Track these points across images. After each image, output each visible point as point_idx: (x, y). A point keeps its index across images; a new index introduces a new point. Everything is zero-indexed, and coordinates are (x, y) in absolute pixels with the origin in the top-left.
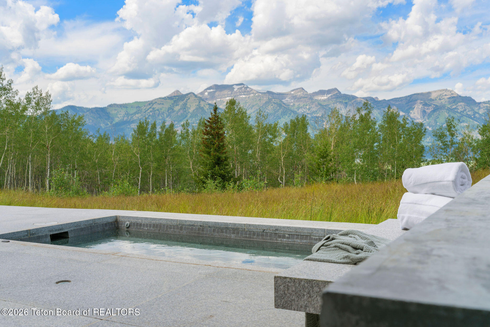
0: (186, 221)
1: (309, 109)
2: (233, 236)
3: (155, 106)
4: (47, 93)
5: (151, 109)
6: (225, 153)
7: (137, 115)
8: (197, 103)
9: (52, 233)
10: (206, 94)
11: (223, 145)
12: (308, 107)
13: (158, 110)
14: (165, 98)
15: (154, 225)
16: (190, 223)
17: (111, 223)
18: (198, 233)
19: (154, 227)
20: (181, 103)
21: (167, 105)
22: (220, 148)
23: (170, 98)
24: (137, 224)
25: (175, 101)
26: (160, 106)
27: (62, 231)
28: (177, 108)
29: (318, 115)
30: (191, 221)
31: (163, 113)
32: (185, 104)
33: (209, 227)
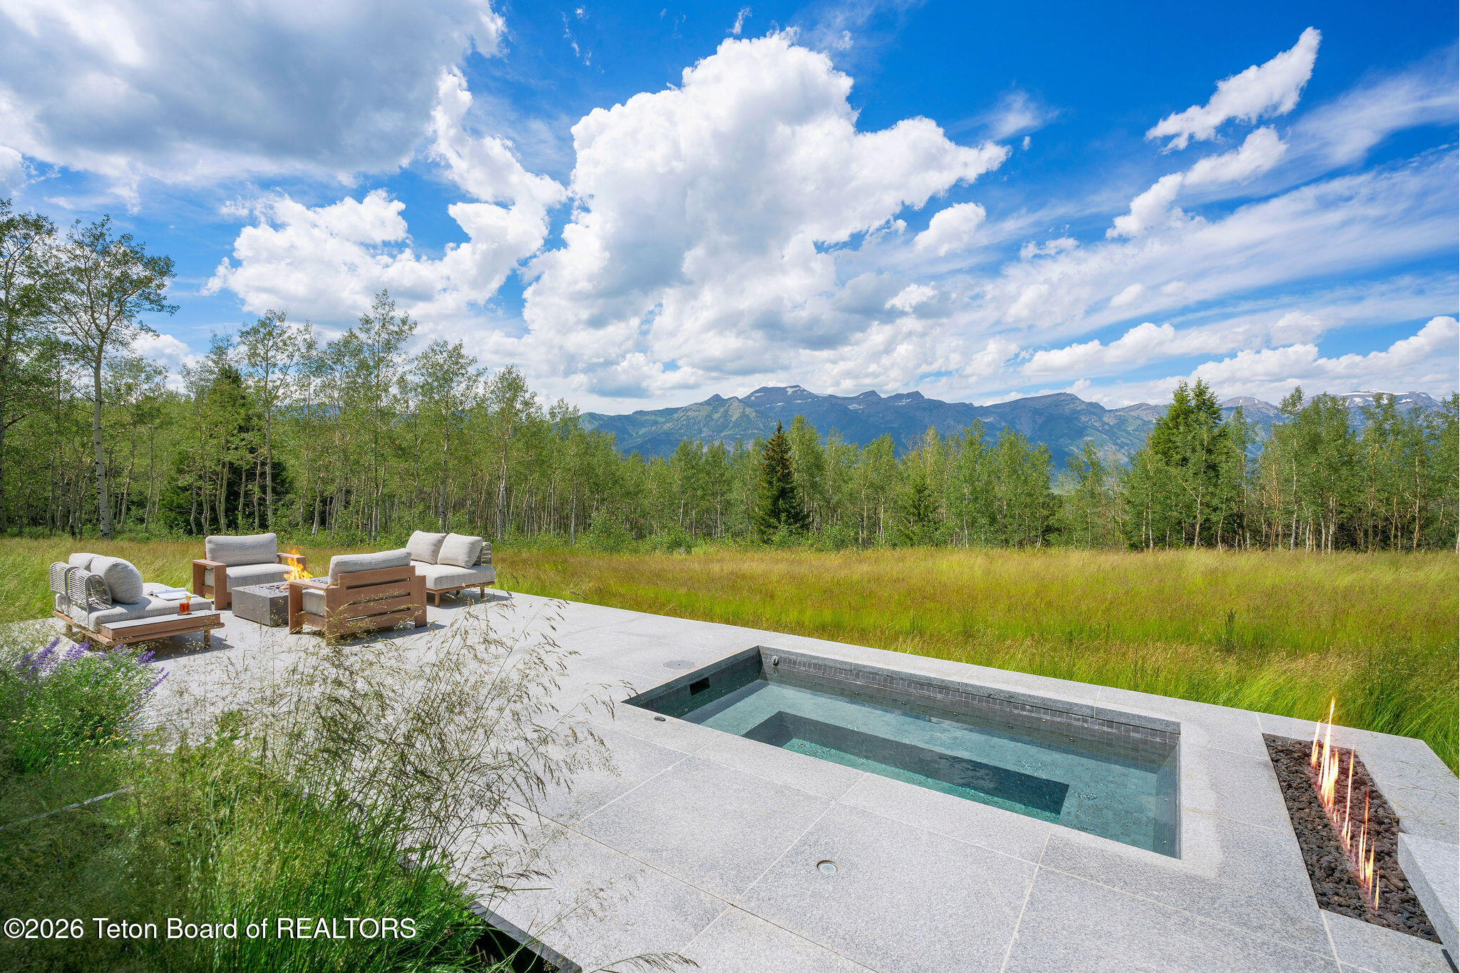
0: (864, 666)
1: (882, 418)
2: (939, 696)
3: (689, 413)
4: (575, 407)
5: (685, 417)
6: (792, 483)
7: (668, 425)
8: (741, 410)
9: (691, 683)
10: (753, 398)
11: (789, 472)
12: (881, 415)
13: (693, 418)
14: (701, 404)
15: (815, 665)
16: (871, 670)
17: (753, 657)
18: (884, 686)
19: (814, 668)
20: (722, 410)
21: (703, 413)
22: (786, 477)
23: (708, 403)
24: (790, 660)
25: (714, 408)
26: (696, 413)
27: (702, 678)
28: (716, 416)
29: (895, 425)
30: (872, 668)
31: (699, 422)
32: (727, 411)
33: (902, 679)
